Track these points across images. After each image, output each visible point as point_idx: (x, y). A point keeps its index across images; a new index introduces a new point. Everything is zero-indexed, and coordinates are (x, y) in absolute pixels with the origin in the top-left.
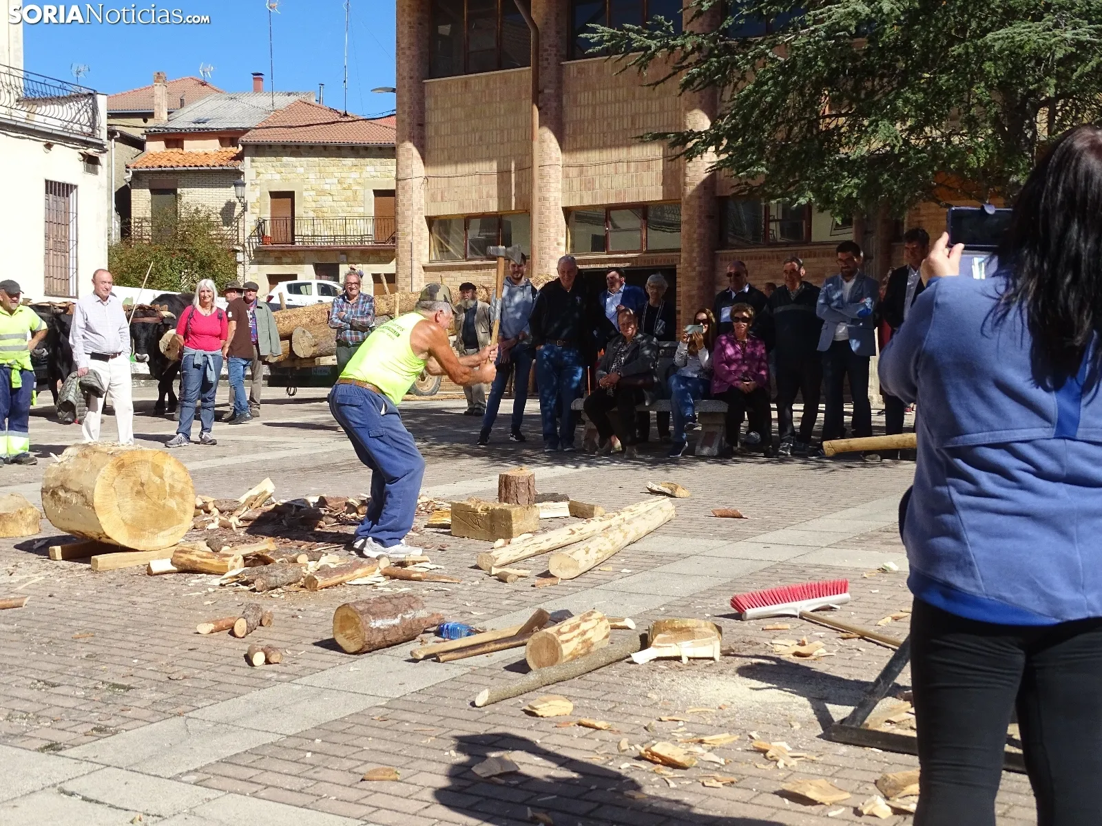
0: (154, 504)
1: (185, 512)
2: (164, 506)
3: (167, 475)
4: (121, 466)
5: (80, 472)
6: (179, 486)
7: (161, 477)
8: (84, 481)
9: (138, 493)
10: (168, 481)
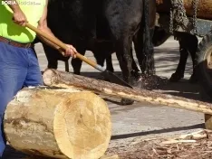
0: (89, 129)
1: (106, 134)
2: (94, 131)
3: (95, 108)
4: (68, 104)
5: (37, 108)
6: (102, 116)
7: (92, 110)
8: (44, 115)
9: (79, 122)
10: (96, 113)
